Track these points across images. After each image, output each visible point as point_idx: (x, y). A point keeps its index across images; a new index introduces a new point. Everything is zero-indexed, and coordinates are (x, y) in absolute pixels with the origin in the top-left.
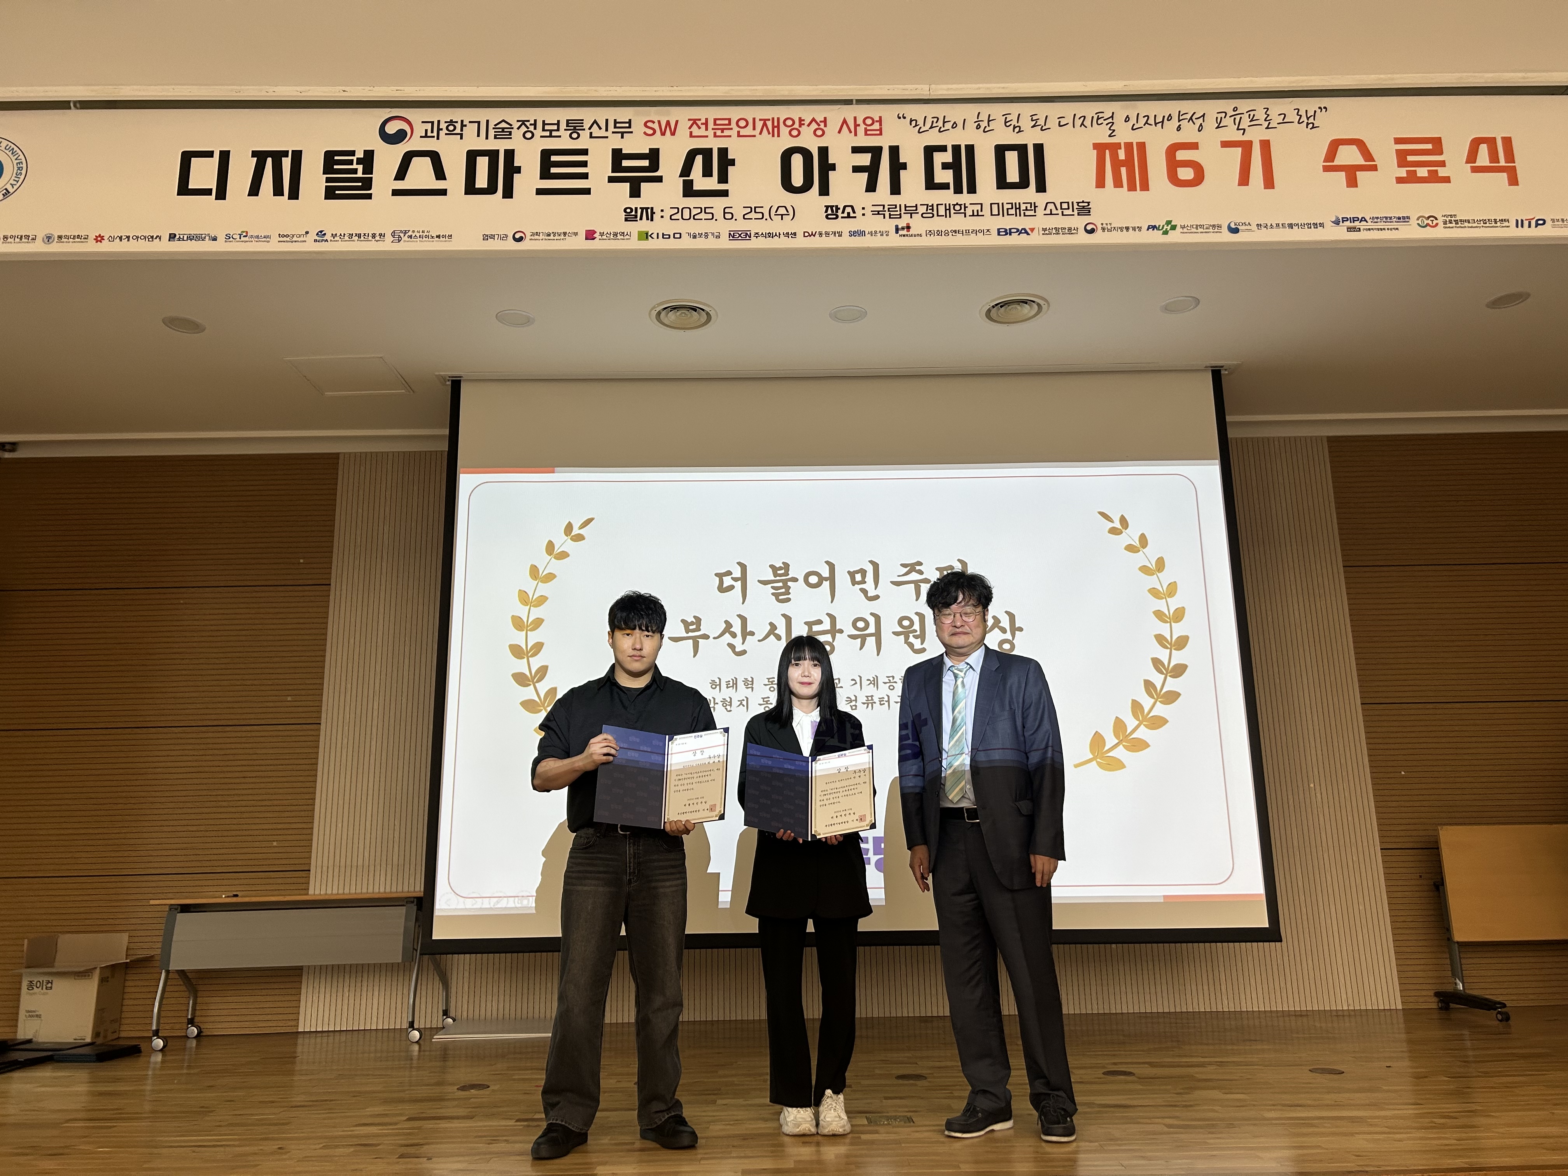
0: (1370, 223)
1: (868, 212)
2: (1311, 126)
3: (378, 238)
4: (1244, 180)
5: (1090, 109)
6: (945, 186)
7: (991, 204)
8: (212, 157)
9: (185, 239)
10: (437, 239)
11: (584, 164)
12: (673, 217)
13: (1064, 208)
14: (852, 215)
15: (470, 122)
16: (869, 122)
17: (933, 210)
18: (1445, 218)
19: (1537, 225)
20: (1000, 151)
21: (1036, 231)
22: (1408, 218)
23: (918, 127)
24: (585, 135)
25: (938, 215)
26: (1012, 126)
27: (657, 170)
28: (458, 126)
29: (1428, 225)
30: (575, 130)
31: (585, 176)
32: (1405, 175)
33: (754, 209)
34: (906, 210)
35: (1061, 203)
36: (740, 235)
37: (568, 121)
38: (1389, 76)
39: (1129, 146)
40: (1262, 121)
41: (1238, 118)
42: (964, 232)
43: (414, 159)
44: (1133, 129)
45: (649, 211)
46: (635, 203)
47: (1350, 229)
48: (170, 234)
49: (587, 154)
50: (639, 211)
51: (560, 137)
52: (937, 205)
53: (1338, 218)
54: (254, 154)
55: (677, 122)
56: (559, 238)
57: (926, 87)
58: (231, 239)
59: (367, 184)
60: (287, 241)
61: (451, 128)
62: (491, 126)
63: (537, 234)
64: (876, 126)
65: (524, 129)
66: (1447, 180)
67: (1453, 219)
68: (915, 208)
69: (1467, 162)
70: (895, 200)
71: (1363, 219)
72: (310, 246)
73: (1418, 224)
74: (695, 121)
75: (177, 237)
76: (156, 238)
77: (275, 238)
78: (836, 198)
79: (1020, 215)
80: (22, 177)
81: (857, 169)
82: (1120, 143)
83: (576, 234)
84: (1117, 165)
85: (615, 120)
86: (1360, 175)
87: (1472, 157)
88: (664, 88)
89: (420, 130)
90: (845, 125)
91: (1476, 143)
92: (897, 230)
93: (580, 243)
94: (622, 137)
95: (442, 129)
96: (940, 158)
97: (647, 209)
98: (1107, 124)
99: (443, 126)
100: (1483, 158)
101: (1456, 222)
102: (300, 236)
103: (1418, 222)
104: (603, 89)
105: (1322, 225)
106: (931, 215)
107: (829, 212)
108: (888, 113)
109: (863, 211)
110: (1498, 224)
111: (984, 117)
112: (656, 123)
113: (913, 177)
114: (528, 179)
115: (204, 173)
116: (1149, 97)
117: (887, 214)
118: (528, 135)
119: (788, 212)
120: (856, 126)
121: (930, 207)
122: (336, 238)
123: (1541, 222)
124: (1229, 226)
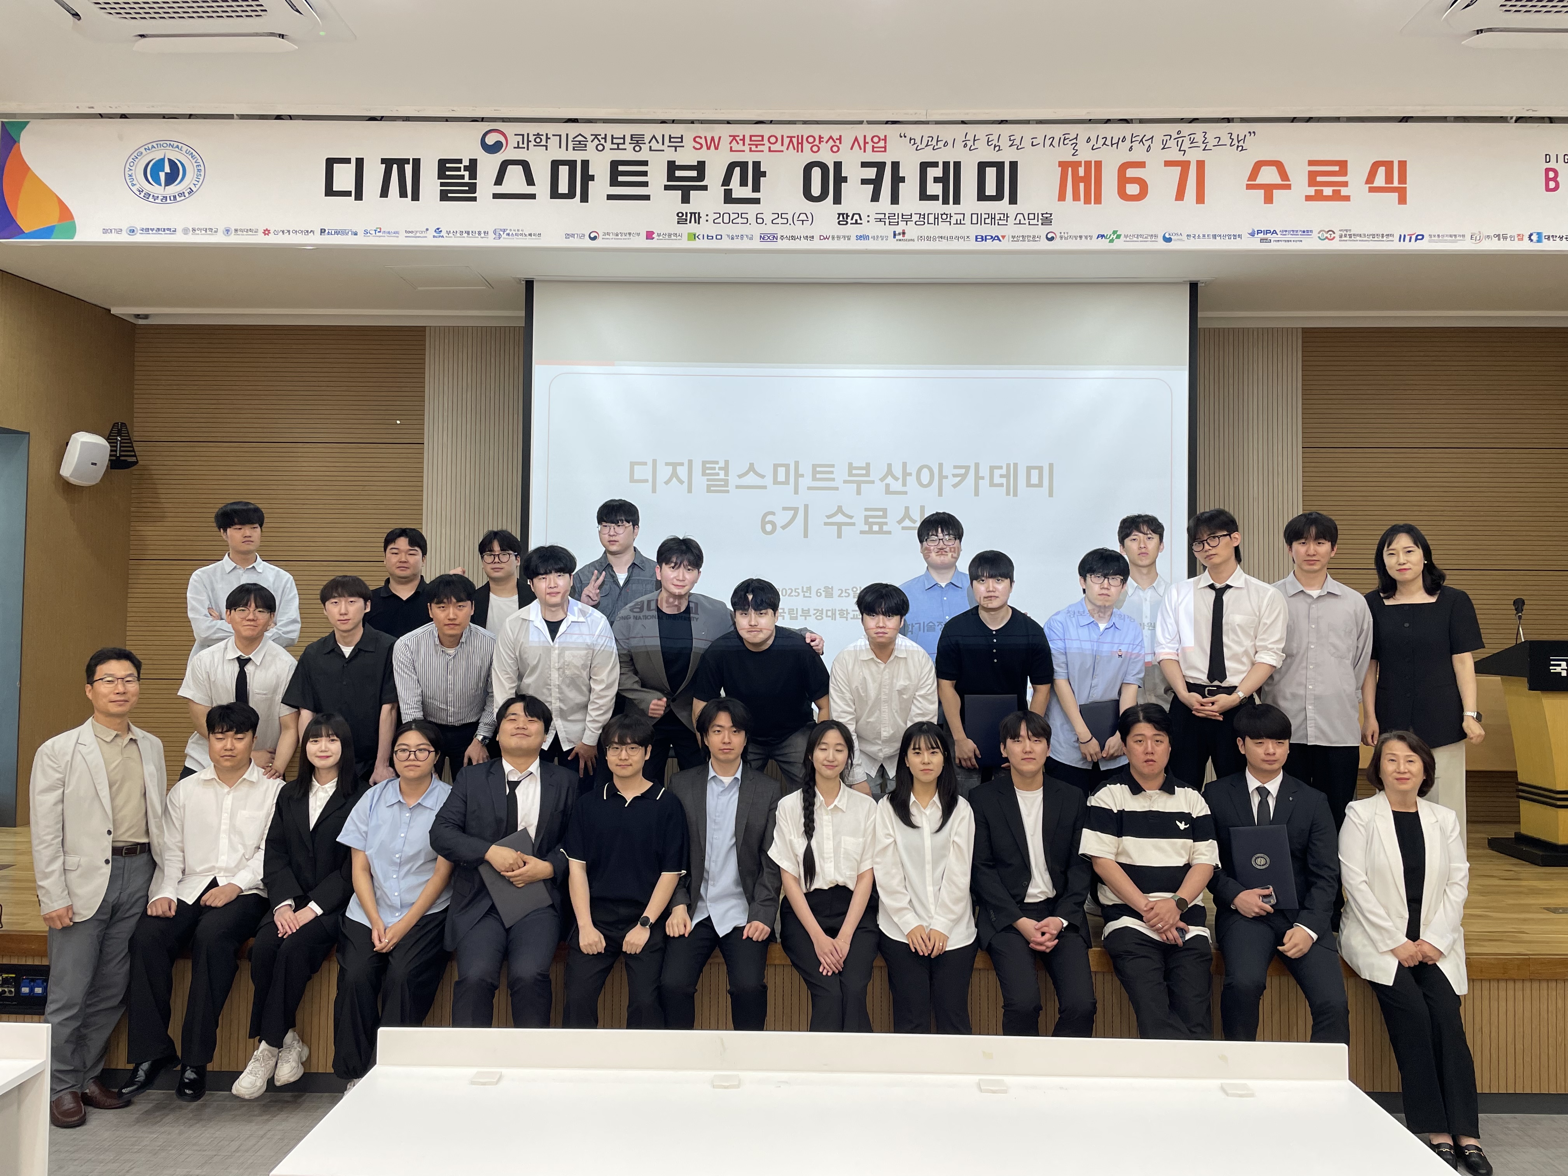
0: (1279, 236)
1: (871, 219)
2: (1240, 148)
3: (483, 235)
4: (1180, 195)
5: (1057, 131)
6: (935, 198)
7: (972, 214)
8: (350, 163)
9: (333, 233)
10: (529, 237)
11: (645, 174)
12: (716, 221)
13: (1031, 217)
14: (859, 221)
15: (553, 135)
17: (924, 218)
18: (1342, 232)
19: (1416, 239)
20: (982, 167)
21: (1006, 238)
22: (1311, 231)
23: (916, 145)
24: (645, 147)
25: (928, 223)
26: (993, 145)
27: (703, 179)
28: (544, 138)
29: (1326, 238)
30: (637, 144)
31: (645, 184)
32: (1313, 194)
33: (780, 215)
34: (902, 218)
35: (1029, 214)
36: (769, 237)
37: (631, 135)
39: (1088, 164)
41: (1180, 140)
42: (949, 238)
43: (509, 167)
44: (1092, 149)
45: (697, 215)
46: (685, 208)
47: (1262, 240)
48: (321, 229)
49: (647, 165)
50: (689, 215)
51: (625, 149)
52: (928, 214)
53: (1254, 231)
54: (383, 161)
55: (720, 138)
56: (625, 237)
57: (924, 111)
58: (369, 234)
59: (473, 188)
60: (412, 237)
61: (538, 140)
62: (570, 139)
63: (608, 234)
65: (596, 142)
66: (1347, 198)
67: (1348, 233)
68: (910, 217)
69: (1367, 183)
70: (895, 209)
71: (1275, 232)
72: (429, 241)
73: (1319, 237)
74: (734, 137)
75: (327, 231)
76: (310, 233)
77: (403, 235)
78: (846, 206)
79: (995, 224)
80: (202, 178)
81: (864, 182)
82: (1081, 162)
83: (638, 234)
84: (1076, 180)
85: (670, 136)
86: (1275, 192)
87: (1371, 177)
88: (709, 111)
89: (513, 141)
90: (856, 142)
91: (1376, 165)
92: (895, 235)
93: (641, 242)
94: (676, 150)
95: (530, 141)
96: (933, 173)
97: (695, 213)
98: (1071, 145)
99: (532, 138)
100: (1380, 180)
101: (1350, 236)
102: (422, 232)
103: (1319, 235)
105: (1240, 236)
106: (923, 223)
107: (841, 219)
108: (892, 131)
109: (868, 219)
110: (1385, 238)
111: (970, 137)
112: (703, 139)
113: (909, 189)
114: (600, 186)
115: (344, 178)
116: (1108, 121)
117: (887, 221)
118: (600, 147)
119: (808, 219)
120: (865, 143)
121: (922, 216)
122: (450, 235)
123: (1420, 237)
124: (1164, 237)
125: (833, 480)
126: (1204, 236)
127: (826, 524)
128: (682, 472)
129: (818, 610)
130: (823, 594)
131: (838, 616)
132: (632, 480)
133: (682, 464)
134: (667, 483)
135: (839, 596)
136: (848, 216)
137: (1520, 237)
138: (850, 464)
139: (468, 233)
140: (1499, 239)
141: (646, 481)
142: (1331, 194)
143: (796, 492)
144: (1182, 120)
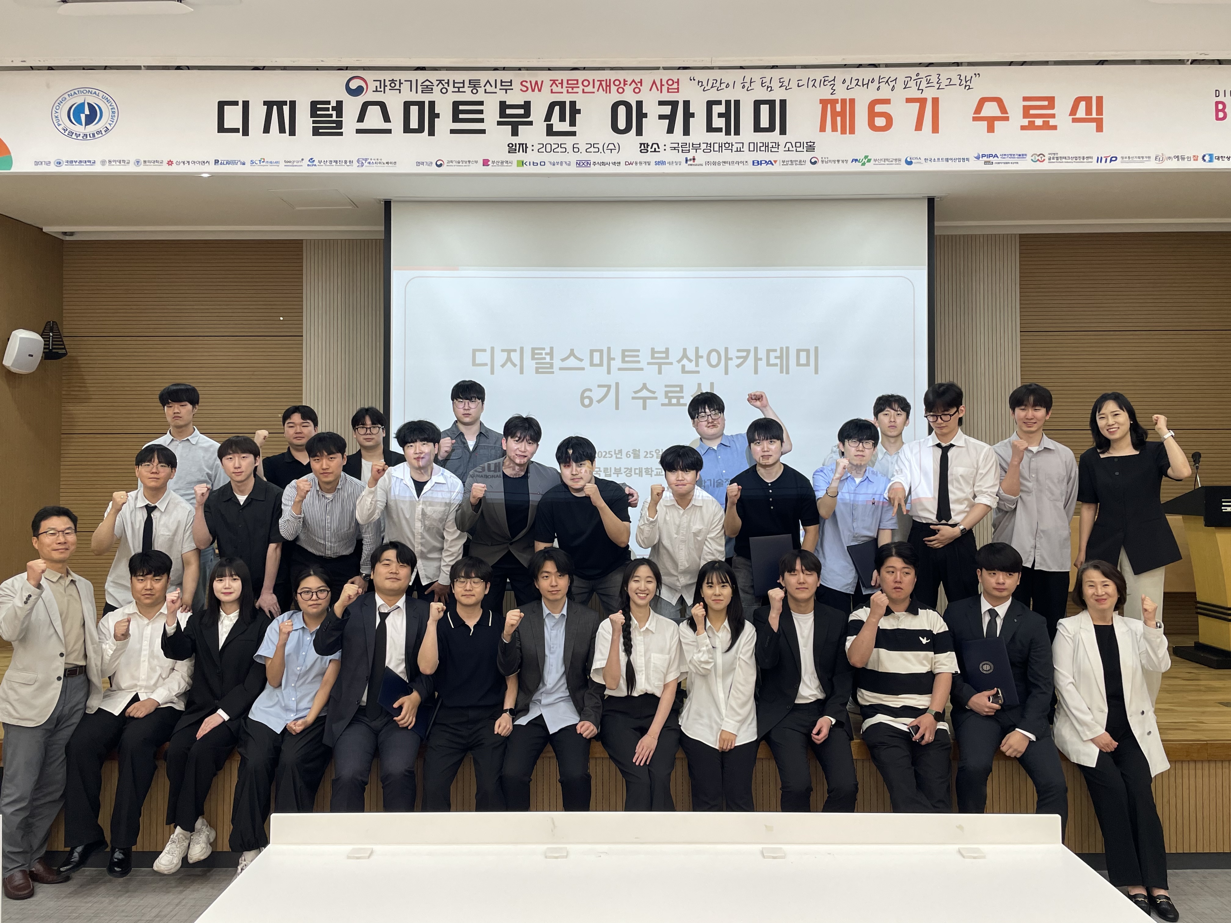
0: (1000, 159)
1: (667, 148)
2: (967, 87)
3: (348, 164)
4: (919, 126)
5: (818, 74)
6: (719, 130)
7: (749, 143)
8: (238, 105)
9: (225, 163)
10: (387, 165)
11: (481, 112)
12: (540, 150)
13: (798, 145)
14: (657, 150)
15: (405, 81)
17: (710, 147)
18: (1050, 156)
19: (1111, 161)
20: (757, 104)
21: (778, 162)
22: (1026, 155)
23: (703, 87)
24: (481, 90)
25: (714, 151)
26: (766, 87)
27: (529, 116)
28: (397, 83)
29: (1038, 160)
30: (475, 87)
31: (482, 121)
32: (1027, 124)
33: (593, 145)
34: (693, 147)
35: (796, 143)
36: (584, 164)
37: (470, 80)
39: (844, 101)
41: (919, 81)
42: (731, 162)
43: (369, 107)
44: (847, 89)
46: (515, 140)
47: (986, 163)
48: (215, 161)
49: (483, 105)
50: (518, 146)
51: (465, 92)
52: (714, 143)
53: (979, 155)
54: (265, 103)
55: (542, 81)
56: (466, 164)
57: (709, 59)
58: (254, 164)
59: (339, 124)
60: (290, 166)
61: (393, 85)
62: (419, 84)
63: (452, 162)
65: (441, 86)
66: (1055, 128)
67: (1055, 156)
68: (699, 146)
69: (1070, 115)
70: (686, 139)
71: (996, 156)
72: (304, 169)
73: (1032, 160)
74: (554, 81)
75: (220, 162)
76: (206, 163)
77: (282, 164)
78: (648, 137)
79: (768, 151)
80: (116, 118)
81: (661, 117)
82: (838, 100)
83: (476, 162)
84: (834, 114)
85: (501, 81)
86: (997, 123)
87: (1074, 110)
88: (533, 60)
89: (372, 86)
90: (654, 85)
91: (1078, 100)
92: (687, 161)
93: (479, 169)
94: (506, 93)
95: (387, 86)
96: (718, 109)
97: (523, 144)
98: (830, 85)
99: (388, 83)
100: (1081, 112)
101: (1057, 158)
102: (298, 162)
103: (1032, 158)
105: (968, 159)
106: (709, 151)
107: (643, 147)
108: (683, 76)
109: (665, 148)
110: (1085, 160)
111: (748, 80)
112: (529, 83)
113: (698, 123)
114: (444, 123)
115: (233, 118)
116: (860, 66)
117: (680, 149)
118: (444, 91)
119: (615, 148)
120: (662, 85)
121: (709, 145)
122: (322, 164)
123: (1114, 159)
124: (906, 160)
125: (639, 362)
126: (939, 159)
127: (633, 398)
128: (515, 357)
129: (628, 469)
130: (632, 455)
131: (644, 473)
132: (474, 364)
133: (515, 351)
134: (503, 366)
135: (645, 457)
136: (648, 145)
137: (1196, 158)
138: (653, 349)
139: (336, 162)
140: (1178, 160)
141: (486, 365)
142: (1041, 124)
143: (609, 372)
144: (920, 65)
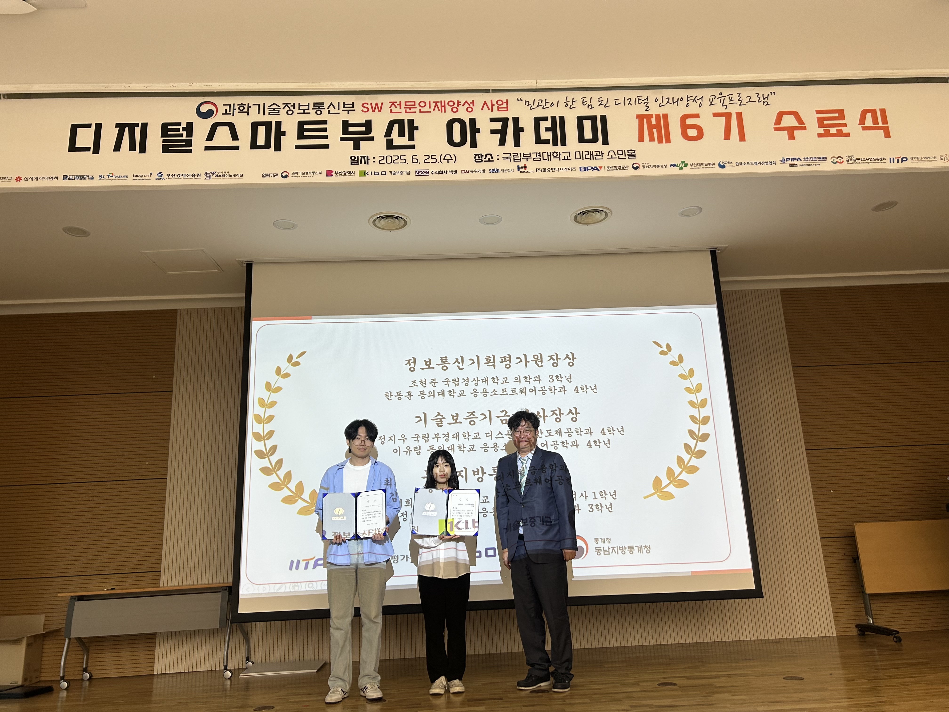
0: (803, 161)
1: (500, 157)
2: (766, 103)
3: (196, 177)
4: (727, 136)
5: (633, 94)
6: (547, 142)
7: (576, 152)
8: (91, 127)
9: (73, 178)
10: (234, 177)
11: (325, 130)
12: (381, 162)
13: (620, 154)
14: (491, 159)
15: (253, 105)
16: (500, 103)
17: (540, 156)
18: (848, 158)
19: (902, 161)
20: (580, 120)
21: (603, 168)
22: (826, 158)
23: (530, 106)
24: (325, 112)
25: (543, 159)
26: (587, 105)
27: (370, 133)
28: (246, 107)
29: (837, 162)
30: (319, 109)
31: (326, 137)
32: (823, 132)
33: (430, 157)
34: (524, 156)
35: (618, 151)
36: (422, 173)
37: (314, 103)
38: (812, 73)
39: (658, 116)
40: (737, 101)
41: (722, 99)
42: (560, 169)
43: (219, 128)
44: (660, 106)
45: (366, 158)
46: (357, 153)
47: (791, 165)
48: (64, 176)
49: (327, 124)
50: (360, 158)
51: (310, 113)
52: (543, 153)
53: (784, 159)
54: (117, 125)
55: (382, 104)
56: (310, 175)
57: (535, 82)
58: (103, 178)
59: (189, 143)
60: (138, 179)
61: (242, 108)
62: (267, 107)
63: (296, 173)
64: (505, 105)
65: (287, 109)
66: (848, 135)
67: (852, 158)
68: (529, 155)
69: (859, 124)
70: (517, 150)
71: (799, 159)
72: (153, 182)
73: (832, 162)
74: (393, 103)
75: (68, 177)
76: (55, 178)
77: (131, 177)
78: (480, 149)
79: (593, 159)
81: (493, 132)
82: (652, 115)
83: (320, 173)
84: (651, 128)
85: (344, 103)
86: (796, 132)
87: (862, 121)
88: (373, 83)
89: (222, 109)
90: (485, 105)
91: (864, 113)
92: (519, 168)
93: (323, 178)
94: (348, 113)
95: (236, 109)
96: (544, 125)
97: (364, 157)
98: (644, 103)
99: (237, 107)
100: (869, 122)
101: (854, 160)
102: (147, 176)
103: (832, 160)
104: (335, 83)
105: (774, 163)
106: (539, 159)
107: (477, 158)
108: (512, 97)
109: (498, 158)
110: (879, 161)
111: (570, 99)
112: (370, 104)
113: (527, 136)
114: (290, 139)
115: (85, 138)
117: (512, 159)
118: (290, 112)
119: (452, 158)
120: (492, 105)
121: (538, 154)
122: (169, 177)
123: (905, 159)
124: (720, 165)
136: (482, 156)
139: (184, 175)
